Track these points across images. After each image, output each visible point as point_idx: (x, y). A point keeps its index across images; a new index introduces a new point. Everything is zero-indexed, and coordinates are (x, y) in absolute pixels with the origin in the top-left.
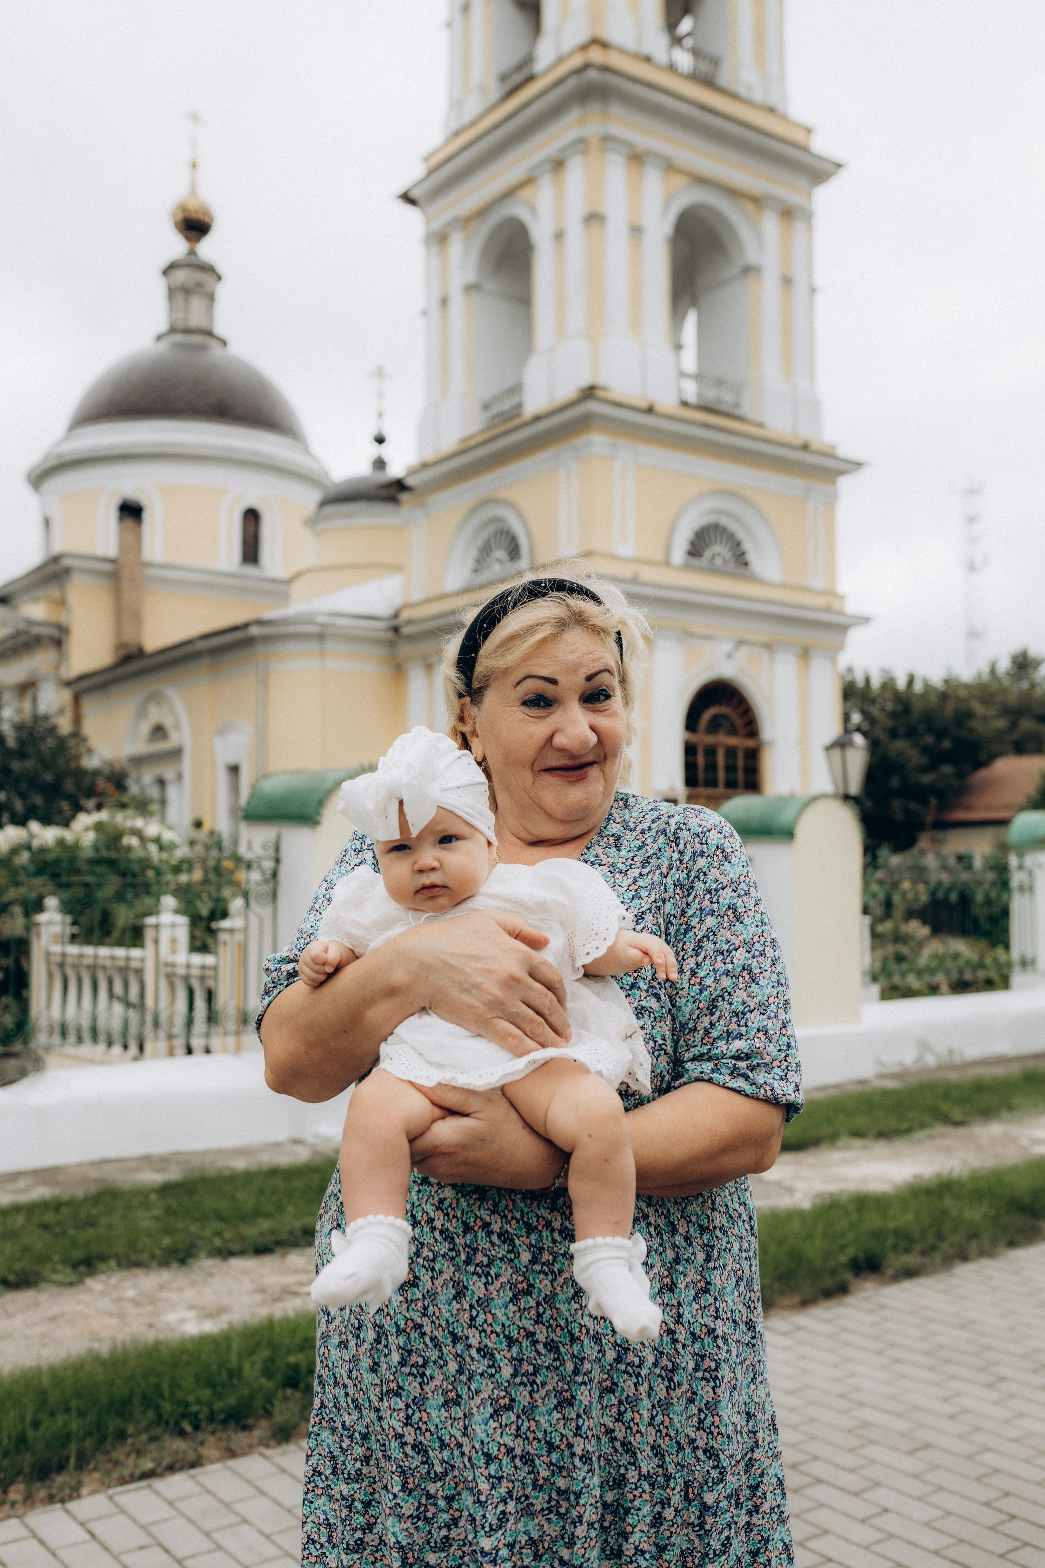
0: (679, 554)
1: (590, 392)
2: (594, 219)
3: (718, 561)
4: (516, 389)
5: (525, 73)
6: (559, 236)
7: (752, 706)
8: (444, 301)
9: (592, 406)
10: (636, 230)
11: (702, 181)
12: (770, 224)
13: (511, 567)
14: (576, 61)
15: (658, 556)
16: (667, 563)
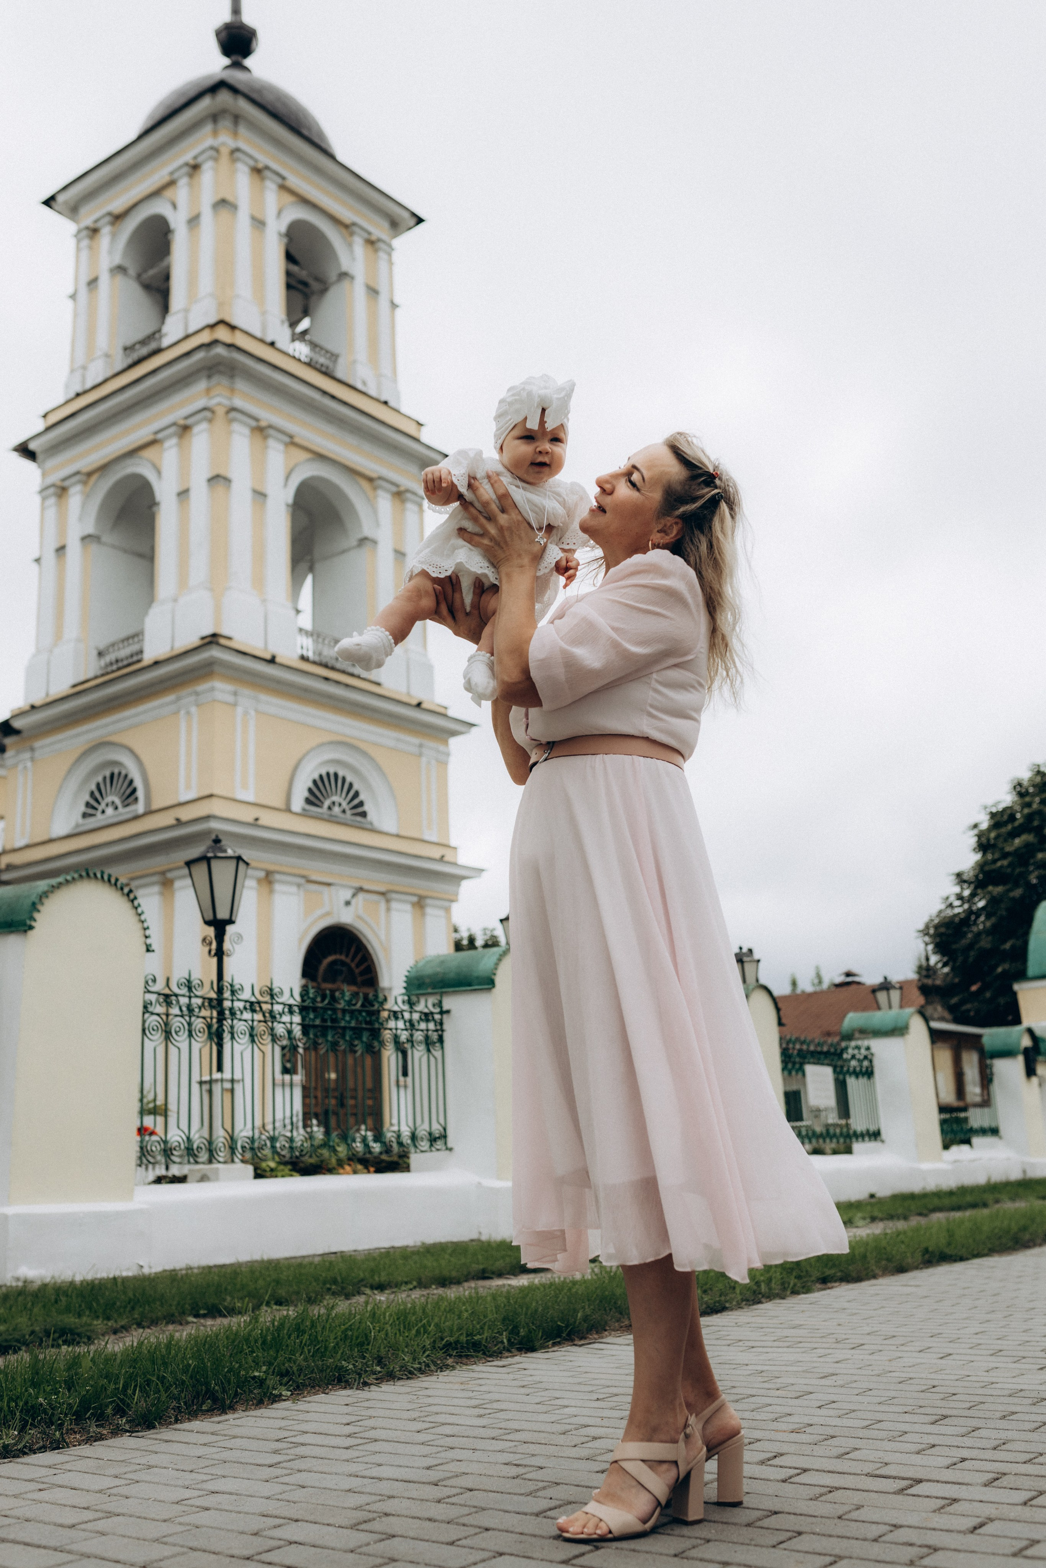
0: (298, 803)
1: (212, 640)
2: (218, 480)
3: (336, 810)
4: (137, 636)
5: (153, 346)
6: (183, 494)
7: (371, 951)
8: (61, 550)
9: (215, 653)
10: (260, 495)
11: (320, 457)
12: (384, 503)
13: (125, 812)
14: (205, 337)
15: (279, 803)
16: (288, 810)
